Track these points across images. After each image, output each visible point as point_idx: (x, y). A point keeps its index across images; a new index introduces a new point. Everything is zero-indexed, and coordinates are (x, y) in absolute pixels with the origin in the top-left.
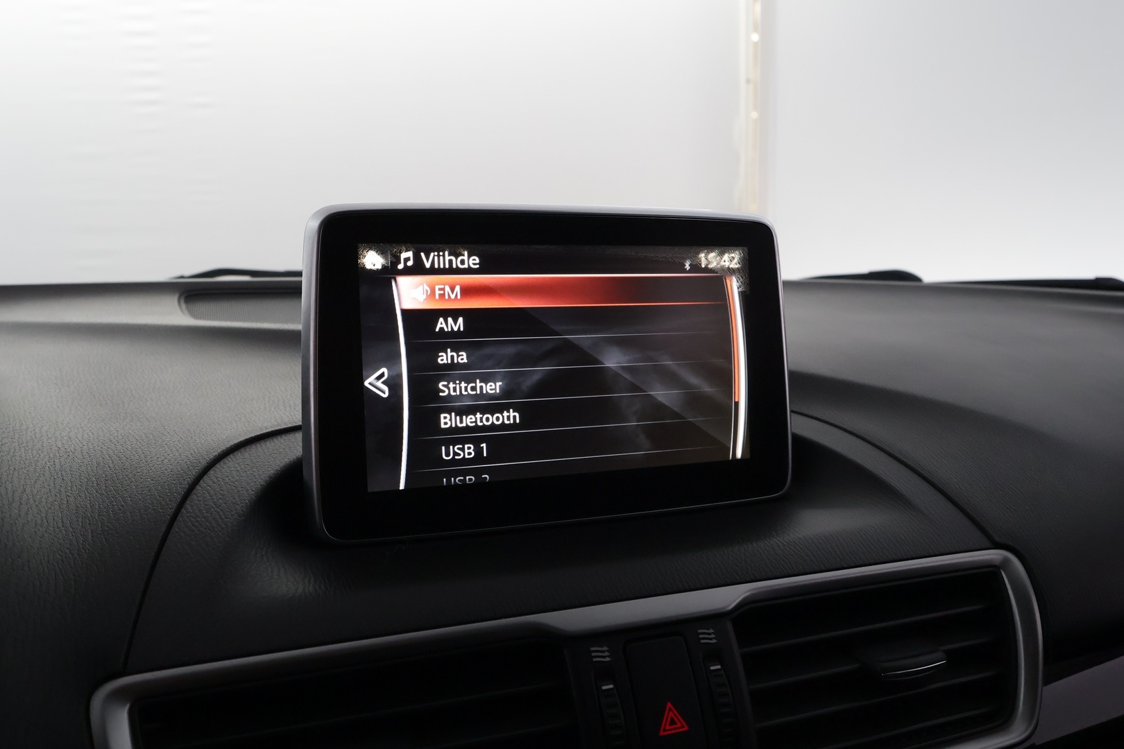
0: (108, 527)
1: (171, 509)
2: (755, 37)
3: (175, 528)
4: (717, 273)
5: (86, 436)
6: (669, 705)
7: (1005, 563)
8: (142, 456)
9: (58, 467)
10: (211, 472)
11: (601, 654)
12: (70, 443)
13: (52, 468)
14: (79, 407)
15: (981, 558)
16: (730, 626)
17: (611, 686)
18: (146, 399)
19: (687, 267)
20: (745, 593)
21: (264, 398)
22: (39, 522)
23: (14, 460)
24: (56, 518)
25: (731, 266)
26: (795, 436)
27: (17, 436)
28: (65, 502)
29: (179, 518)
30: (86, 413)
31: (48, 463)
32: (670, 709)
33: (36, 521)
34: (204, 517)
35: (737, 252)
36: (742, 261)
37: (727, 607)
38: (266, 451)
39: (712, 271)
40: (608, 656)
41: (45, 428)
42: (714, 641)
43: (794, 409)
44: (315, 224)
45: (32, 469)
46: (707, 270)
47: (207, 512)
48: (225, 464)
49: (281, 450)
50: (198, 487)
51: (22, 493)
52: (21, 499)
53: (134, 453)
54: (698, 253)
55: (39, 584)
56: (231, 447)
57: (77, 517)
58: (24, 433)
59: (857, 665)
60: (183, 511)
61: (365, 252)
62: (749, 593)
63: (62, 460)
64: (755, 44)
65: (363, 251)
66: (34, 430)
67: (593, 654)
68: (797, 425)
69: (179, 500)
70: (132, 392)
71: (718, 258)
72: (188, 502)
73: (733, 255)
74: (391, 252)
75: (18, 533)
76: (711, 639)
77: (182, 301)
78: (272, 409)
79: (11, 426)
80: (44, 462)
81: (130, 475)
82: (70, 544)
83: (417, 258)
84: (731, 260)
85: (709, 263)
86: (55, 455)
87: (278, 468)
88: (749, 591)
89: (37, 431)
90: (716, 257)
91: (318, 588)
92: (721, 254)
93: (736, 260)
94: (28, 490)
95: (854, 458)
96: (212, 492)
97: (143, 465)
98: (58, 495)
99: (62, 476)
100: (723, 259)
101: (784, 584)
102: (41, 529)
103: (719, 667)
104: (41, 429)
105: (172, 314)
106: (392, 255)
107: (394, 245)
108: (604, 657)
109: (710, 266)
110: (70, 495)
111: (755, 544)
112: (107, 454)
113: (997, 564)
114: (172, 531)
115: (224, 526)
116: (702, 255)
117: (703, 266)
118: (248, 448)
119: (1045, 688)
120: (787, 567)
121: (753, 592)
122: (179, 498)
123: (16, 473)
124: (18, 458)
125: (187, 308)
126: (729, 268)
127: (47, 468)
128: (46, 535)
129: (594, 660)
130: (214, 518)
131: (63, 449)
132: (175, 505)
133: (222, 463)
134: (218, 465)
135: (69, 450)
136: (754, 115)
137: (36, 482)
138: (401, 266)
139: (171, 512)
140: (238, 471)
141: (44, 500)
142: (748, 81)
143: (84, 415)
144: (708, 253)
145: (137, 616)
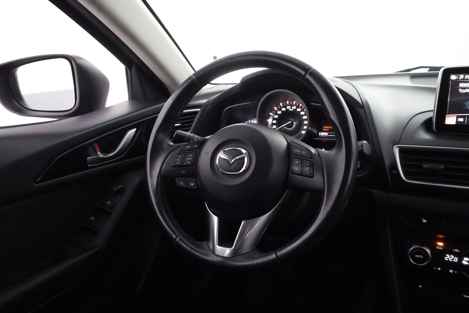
29: (408, 124)
34: (412, 124)
65: (451, 76)
69: (408, 121)
72: (410, 122)
77: (410, 78)
83: (464, 77)
96: (414, 121)
105: (407, 82)
106: (458, 76)
107: (459, 74)
114: (407, 126)
118: (422, 114)
125: (412, 82)
130: (414, 125)
138: (460, 79)
140: (420, 117)
145: (400, 138)
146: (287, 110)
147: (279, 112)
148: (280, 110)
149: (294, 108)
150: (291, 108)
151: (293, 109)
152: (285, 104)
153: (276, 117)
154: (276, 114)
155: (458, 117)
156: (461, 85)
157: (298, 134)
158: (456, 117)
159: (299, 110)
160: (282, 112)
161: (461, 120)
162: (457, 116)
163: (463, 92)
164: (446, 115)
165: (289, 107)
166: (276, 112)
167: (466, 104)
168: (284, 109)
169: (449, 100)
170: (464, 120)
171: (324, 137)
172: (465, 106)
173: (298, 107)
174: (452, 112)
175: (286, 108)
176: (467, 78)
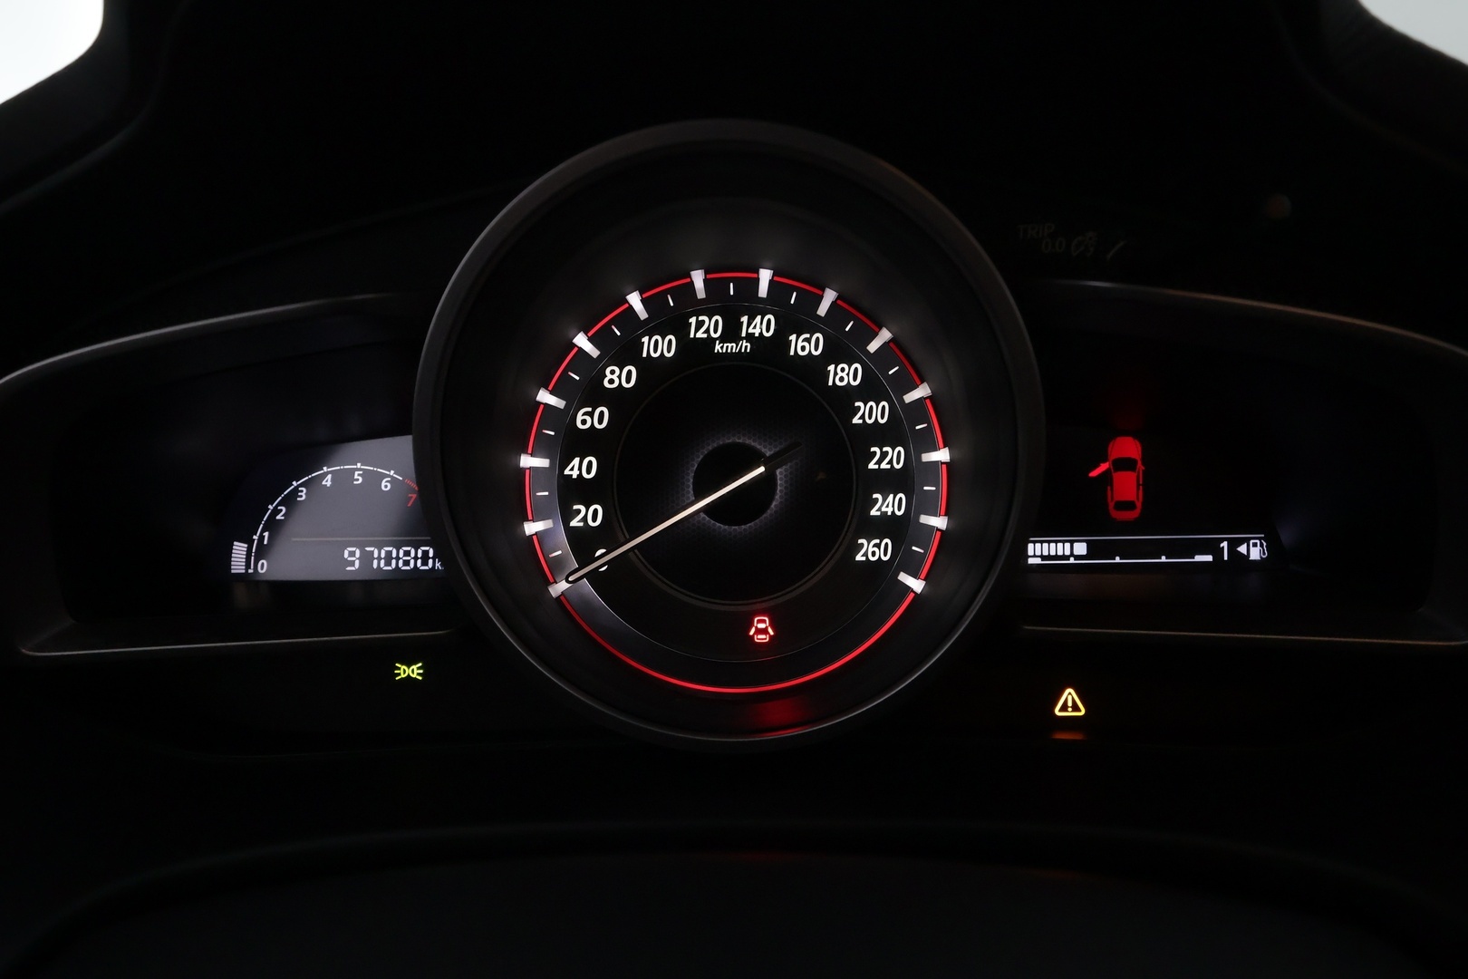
146: (694, 351)
147: (618, 377)
148: (625, 352)
149: (762, 326)
150: (731, 333)
151: (750, 337)
152: (674, 292)
153: (593, 419)
154: (593, 393)
157: (826, 567)
159: (805, 345)
160: (648, 368)
165: (707, 327)
166: (593, 370)
168: (660, 346)
171: (1054, 569)
173: (794, 320)
175: (680, 329)
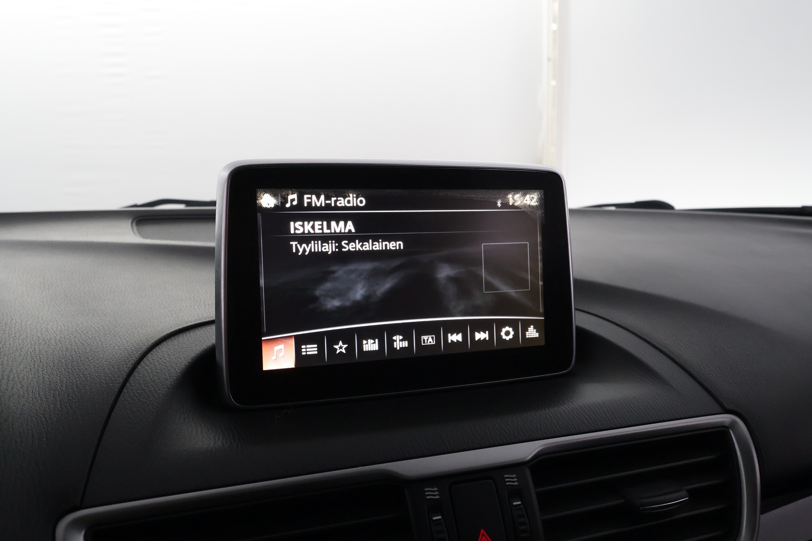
0: (72, 397)
1: (118, 383)
2: (554, 27)
3: (121, 398)
4: (521, 209)
5: (59, 328)
6: (482, 531)
7: (733, 425)
8: (100, 343)
9: (37, 351)
10: (149, 355)
11: (432, 493)
12: (47, 333)
13: (33, 353)
14: (55, 305)
15: (715, 421)
16: (528, 472)
17: (440, 517)
18: (104, 299)
19: (499, 205)
20: (539, 447)
21: (190, 298)
22: (22, 394)
23: (4, 347)
24: (34, 391)
25: (531, 204)
26: (578, 328)
27: (8, 329)
28: (42, 379)
29: (125, 390)
30: (60, 310)
31: (30, 349)
32: (483, 534)
33: (19, 393)
34: (143, 390)
35: (536, 194)
36: (540, 200)
37: (526, 458)
38: (190, 339)
39: (517, 207)
40: (437, 495)
41: (29, 322)
42: (516, 483)
43: (578, 308)
44: (225, 174)
45: (18, 354)
46: (513, 207)
47: (145, 386)
48: (160, 349)
49: (201, 339)
50: (139, 367)
51: (10, 372)
52: (9, 377)
53: (94, 340)
54: (507, 195)
55: (20, 441)
56: (164, 336)
57: (50, 390)
58: (14, 326)
59: (622, 501)
60: (128, 384)
61: (262, 195)
62: (543, 447)
63: (41, 346)
64: (555, 32)
65: (260, 194)
66: (21, 324)
67: (426, 493)
68: (580, 320)
69: (125, 377)
70: (94, 293)
71: (522, 198)
72: (131, 378)
73: (533, 196)
74: (281, 195)
75: (6, 403)
76: (514, 482)
77: (134, 225)
78: (196, 306)
79: (4, 321)
80: (27, 348)
81: (90, 358)
82: (44, 411)
83: (300, 199)
84: (531, 199)
85: (515, 201)
86: (35, 343)
87: (198, 352)
88: (541, 446)
89: (23, 324)
90: (520, 197)
91: (225, 444)
92: (524, 195)
93: (535, 200)
94: (14, 371)
95: (621, 345)
96: (150, 371)
97: (99, 350)
98: (37, 373)
99: (40, 358)
100: (525, 199)
101: (569, 440)
102: (22, 399)
103: (520, 503)
104: (26, 323)
105: (126, 234)
106: (281, 197)
107: (283, 190)
108: (435, 495)
109: (516, 204)
110: (45, 373)
111: (547, 410)
112: (74, 342)
113: (727, 425)
114: (119, 400)
115: (157, 396)
116: (510, 196)
117: (511, 204)
118: (176, 337)
119: (761, 516)
120: (571, 428)
121: (546, 446)
122: (125, 375)
123: (6, 358)
124: (8, 346)
125: (137, 230)
126: (529, 205)
127: (29, 353)
128: (26, 404)
129: (427, 497)
130: (150, 391)
131: (42, 339)
132: (122, 380)
133: (157, 348)
134: (154, 350)
135: (46, 339)
136: (553, 83)
137: (20, 364)
138: (288, 205)
139: (118, 386)
140: (169, 354)
141: (26, 378)
142: (549, 59)
143: (59, 311)
144: (514, 194)
145: (92, 465)
155: (300, 342)
156: (296, 227)
158: (292, 342)
161: (311, 349)
162: (295, 336)
163: (304, 251)
164: (263, 339)
167: (318, 293)
169: (262, 282)
170: (321, 349)
172: (316, 299)
174: (279, 327)
176: (310, 204)
